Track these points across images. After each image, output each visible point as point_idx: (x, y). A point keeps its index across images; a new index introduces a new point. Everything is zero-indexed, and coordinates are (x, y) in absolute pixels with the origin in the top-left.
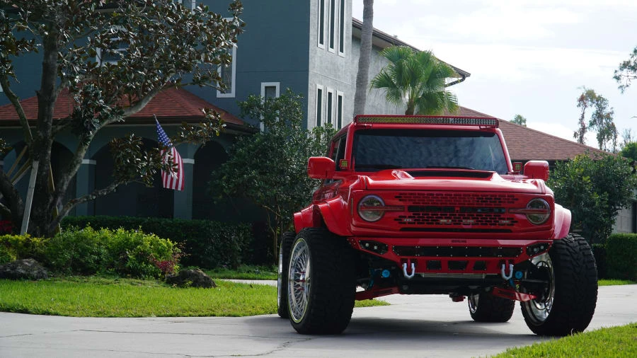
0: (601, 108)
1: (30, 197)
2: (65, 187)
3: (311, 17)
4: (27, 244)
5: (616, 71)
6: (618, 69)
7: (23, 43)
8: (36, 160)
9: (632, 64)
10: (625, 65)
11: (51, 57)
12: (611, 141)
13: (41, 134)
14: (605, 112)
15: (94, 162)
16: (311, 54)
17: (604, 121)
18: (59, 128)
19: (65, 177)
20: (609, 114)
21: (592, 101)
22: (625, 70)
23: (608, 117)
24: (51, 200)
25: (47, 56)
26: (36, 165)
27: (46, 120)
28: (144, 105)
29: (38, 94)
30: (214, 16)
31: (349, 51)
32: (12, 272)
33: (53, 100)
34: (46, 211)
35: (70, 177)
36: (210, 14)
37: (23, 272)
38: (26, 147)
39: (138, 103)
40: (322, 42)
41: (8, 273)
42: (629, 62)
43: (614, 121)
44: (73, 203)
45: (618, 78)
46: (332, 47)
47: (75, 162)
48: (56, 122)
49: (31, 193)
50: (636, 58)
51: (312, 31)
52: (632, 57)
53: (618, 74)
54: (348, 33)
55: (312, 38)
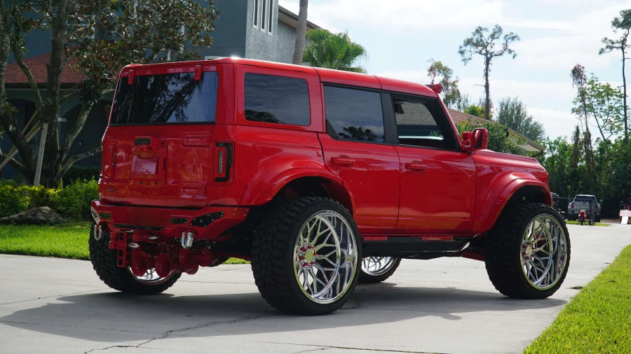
0: (447, 77)
1: (41, 153)
2: (69, 146)
4: (42, 194)
5: (461, 47)
6: (462, 45)
8: (46, 122)
9: (475, 42)
10: (469, 42)
11: (59, 35)
12: (455, 104)
13: (50, 101)
14: (451, 80)
15: (65, 120)
16: (247, 34)
17: (450, 88)
19: (70, 137)
20: (454, 82)
21: (439, 71)
22: (468, 46)
23: (453, 84)
24: (58, 156)
25: (55, 34)
26: (46, 126)
27: (54, 89)
29: (48, 67)
30: (193, 4)
31: (276, 30)
32: (34, 218)
33: (60, 72)
34: (54, 165)
35: (74, 137)
37: (43, 218)
38: (37, 111)
40: (256, 24)
41: (30, 219)
42: (472, 39)
43: (458, 88)
44: (75, 158)
45: (462, 53)
46: (263, 27)
47: (78, 125)
48: (64, 86)
49: (42, 150)
50: (477, 36)
51: (249, 15)
52: (474, 35)
53: (462, 49)
54: (275, 15)
55: (248, 20)
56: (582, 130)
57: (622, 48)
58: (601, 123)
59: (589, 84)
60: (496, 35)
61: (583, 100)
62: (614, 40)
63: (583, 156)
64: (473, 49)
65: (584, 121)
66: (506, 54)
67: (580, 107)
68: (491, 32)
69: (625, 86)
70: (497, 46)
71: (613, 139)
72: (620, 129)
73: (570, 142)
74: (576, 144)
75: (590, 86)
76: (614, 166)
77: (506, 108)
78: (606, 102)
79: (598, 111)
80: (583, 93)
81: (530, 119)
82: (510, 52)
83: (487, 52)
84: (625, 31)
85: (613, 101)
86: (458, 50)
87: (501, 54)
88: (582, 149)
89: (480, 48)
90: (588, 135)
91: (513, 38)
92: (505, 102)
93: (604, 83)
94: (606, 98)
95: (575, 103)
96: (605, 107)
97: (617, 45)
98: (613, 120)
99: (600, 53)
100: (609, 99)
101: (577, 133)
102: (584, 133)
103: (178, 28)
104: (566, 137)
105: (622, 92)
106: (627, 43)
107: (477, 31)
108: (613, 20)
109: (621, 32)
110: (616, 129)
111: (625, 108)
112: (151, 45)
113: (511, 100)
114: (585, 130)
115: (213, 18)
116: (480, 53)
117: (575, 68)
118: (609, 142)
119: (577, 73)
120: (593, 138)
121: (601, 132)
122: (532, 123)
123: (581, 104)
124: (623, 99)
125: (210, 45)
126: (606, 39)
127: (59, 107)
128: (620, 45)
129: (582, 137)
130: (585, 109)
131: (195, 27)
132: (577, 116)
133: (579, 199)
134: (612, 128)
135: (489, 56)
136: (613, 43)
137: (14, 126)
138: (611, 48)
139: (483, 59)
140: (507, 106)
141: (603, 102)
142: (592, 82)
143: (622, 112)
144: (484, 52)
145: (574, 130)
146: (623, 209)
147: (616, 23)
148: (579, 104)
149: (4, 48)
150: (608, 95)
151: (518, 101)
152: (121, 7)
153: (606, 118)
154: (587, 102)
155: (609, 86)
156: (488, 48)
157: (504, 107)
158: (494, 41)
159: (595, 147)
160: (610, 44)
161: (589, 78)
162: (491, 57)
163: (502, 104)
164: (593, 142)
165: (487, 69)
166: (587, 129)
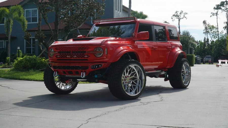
3: (114, 4)
6: (172, 16)
7: (49, 10)
8: (54, 40)
9: (175, 15)
10: (174, 15)
13: (56, 33)
16: (114, 13)
18: (60, 31)
22: (174, 16)
25: (56, 13)
27: (57, 29)
28: (81, 25)
29: (54, 23)
30: (98, 3)
31: (122, 12)
33: (58, 24)
36: (96, 2)
38: (52, 36)
39: (80, 25)
40: (116, 10)
45: (172, 18)
46: (118, 11)
48: (59, 30)
50: (176, 14)
51: (114, 8)
52: (175, 13)
53: (172, 17)
54: (122, 8)
55: (114, 9)
56: (206, 38)
57: (217, 15)
58: (211, 36)
59: (207, 25)
60: (181, 13)
61: (206, 30)
62: (214, 13)
63: (207, 45)
64: (175, 17)
65: (207, 36)
66: (184, 18)
67: (205, 32)
68: (180, 12)
69: (218, 25)
70: (182, 16)
71: (215, 40)
72: (217, 38)
73: (203, 41)
74: (205, 42)
75: (208, 26)
76: (216, 47)
77: (184, 33)
78: (213, 30)
79: (210, 33)
80: (206, 28)
81: (191, 36)
82: (185, 17)
83: (179, 18)
84: (217, 10)
85: (214, 30)
86: (171, 18)
87: (183, 18)
88: (206, 43)
89: (177, 17)
90: (208, 39)
91: (186, 14)
92: (184, 31)
93: (212, 25)
94: (212, 29)
95: (204, 31)
96: (212, 31)
97: (215, 14)
98: (214, 35)
99: (211, 17)
100: (213, 29)
101: (205, 39)
102: (207, 39)
103: (93, 10)
104: (201, 40)
105: (217, 27)
106: (218, 14)
107: (176, 12)
108: (214, 7)
109: (216, 11)
110: (215, 38)
111: (218, 31)
112: (85, 15)
113: (186, 31)
114: (207, 38)
115: (104, 7)
116: (177, 18)
117: (204, 21)
118: (214, 41)
119: (204, 22)
120: (209, 40)
121: (211, 38)
122: (192, 37)
123: (206, 31)
124: (217, 29)
125: (103, 14)
126: (212, 13)
127: (58, 35)
128: (216, 14)
129: (206, 40)
130: (207, 32)
131: (98, 9)
132: (205, 34)
133: (207, 57)
134: (214, 37)
135: (179, 19)
136: (214, 14)
137: (44, 41)
138: (214, 15)
139: (178, 20)
140: (185, 32)
141: (212, 30)
142: (208, 25)
143: (217, 33)
144: (178, 18)
145: (204, 38)
146: (219, 59)
147: (215, 8)
148: (205, 31)
149: (40, 17)
150: (213, 28)
151: (188, 31)
152: (76, 4)
153: (213, 34)
154: (207, 31)
155: (213, 26)
156: (179, 17)
157: (184, 32)
158: (181, 15)
159: (210, 42)
160: (213, 14)
161: (208, 24)
162: (180, 19)
163: (183, 32)
164: (209, 41)
165: (179, 22)
166: (208, 38)
